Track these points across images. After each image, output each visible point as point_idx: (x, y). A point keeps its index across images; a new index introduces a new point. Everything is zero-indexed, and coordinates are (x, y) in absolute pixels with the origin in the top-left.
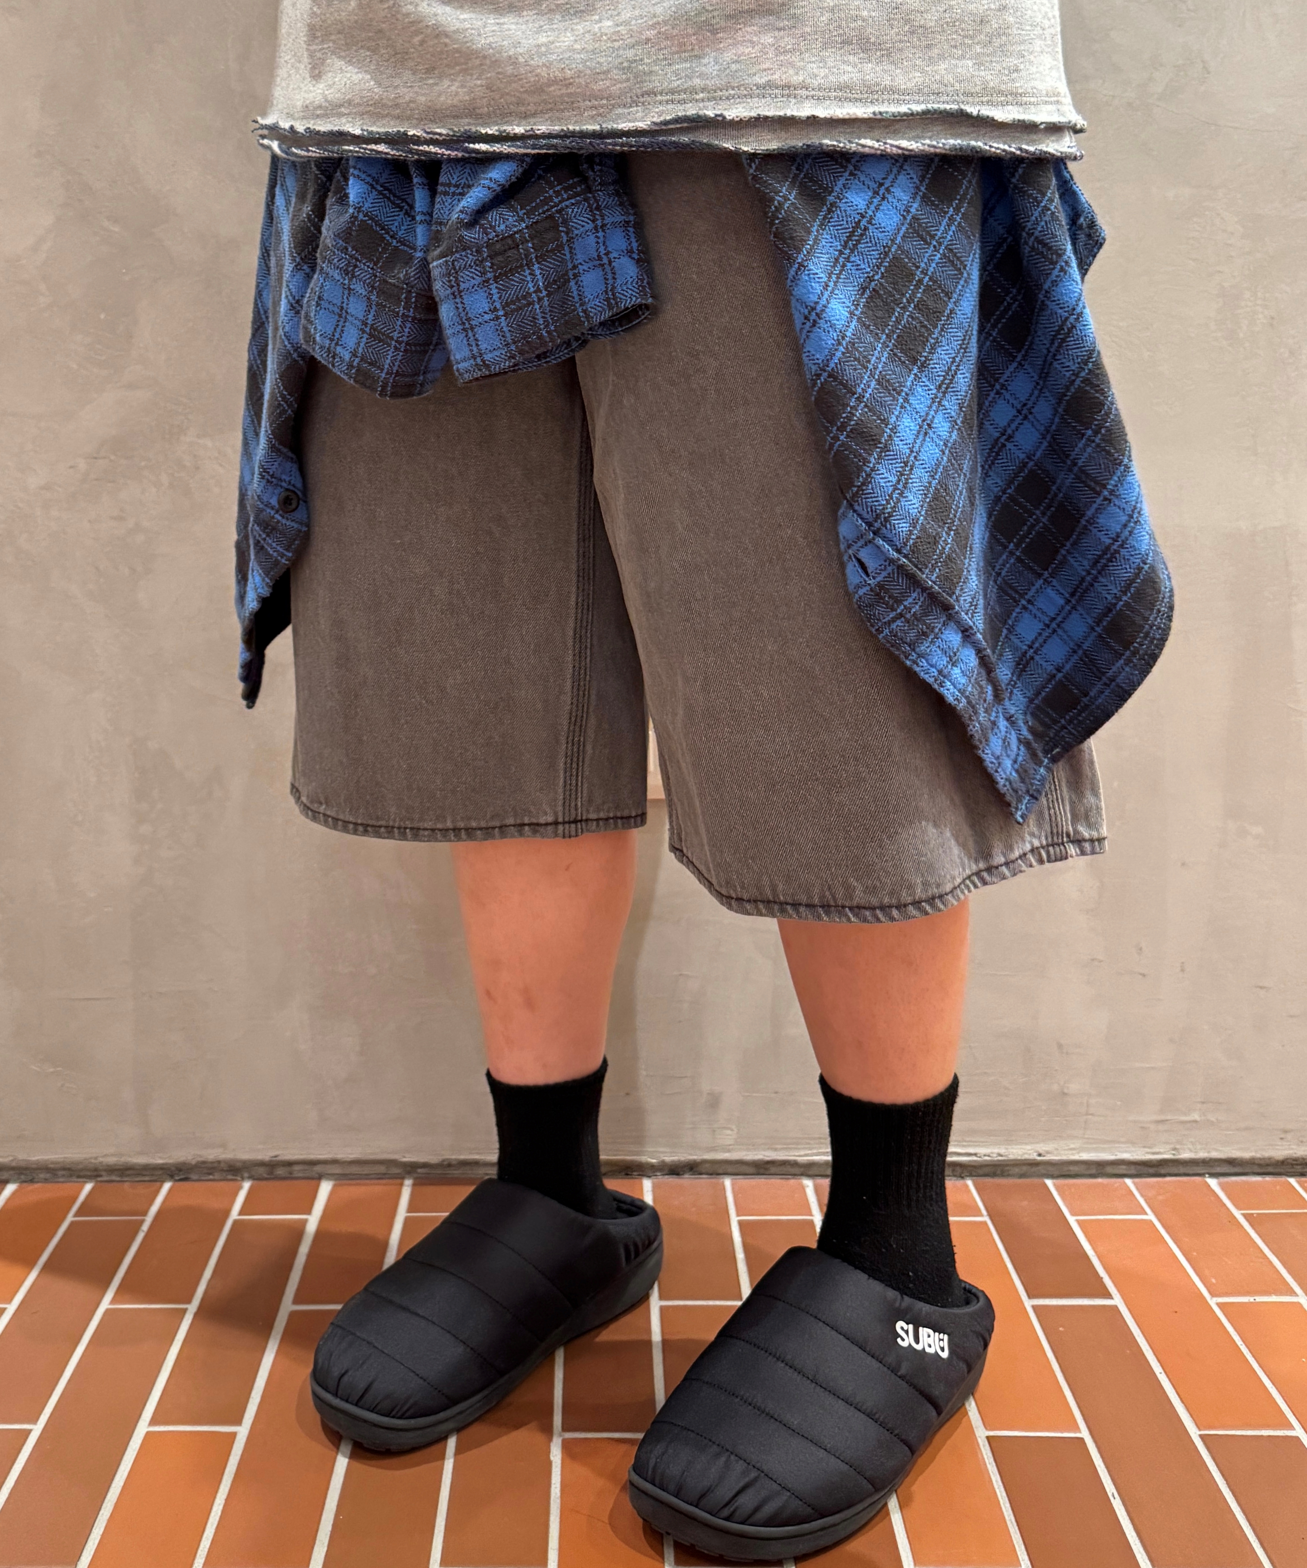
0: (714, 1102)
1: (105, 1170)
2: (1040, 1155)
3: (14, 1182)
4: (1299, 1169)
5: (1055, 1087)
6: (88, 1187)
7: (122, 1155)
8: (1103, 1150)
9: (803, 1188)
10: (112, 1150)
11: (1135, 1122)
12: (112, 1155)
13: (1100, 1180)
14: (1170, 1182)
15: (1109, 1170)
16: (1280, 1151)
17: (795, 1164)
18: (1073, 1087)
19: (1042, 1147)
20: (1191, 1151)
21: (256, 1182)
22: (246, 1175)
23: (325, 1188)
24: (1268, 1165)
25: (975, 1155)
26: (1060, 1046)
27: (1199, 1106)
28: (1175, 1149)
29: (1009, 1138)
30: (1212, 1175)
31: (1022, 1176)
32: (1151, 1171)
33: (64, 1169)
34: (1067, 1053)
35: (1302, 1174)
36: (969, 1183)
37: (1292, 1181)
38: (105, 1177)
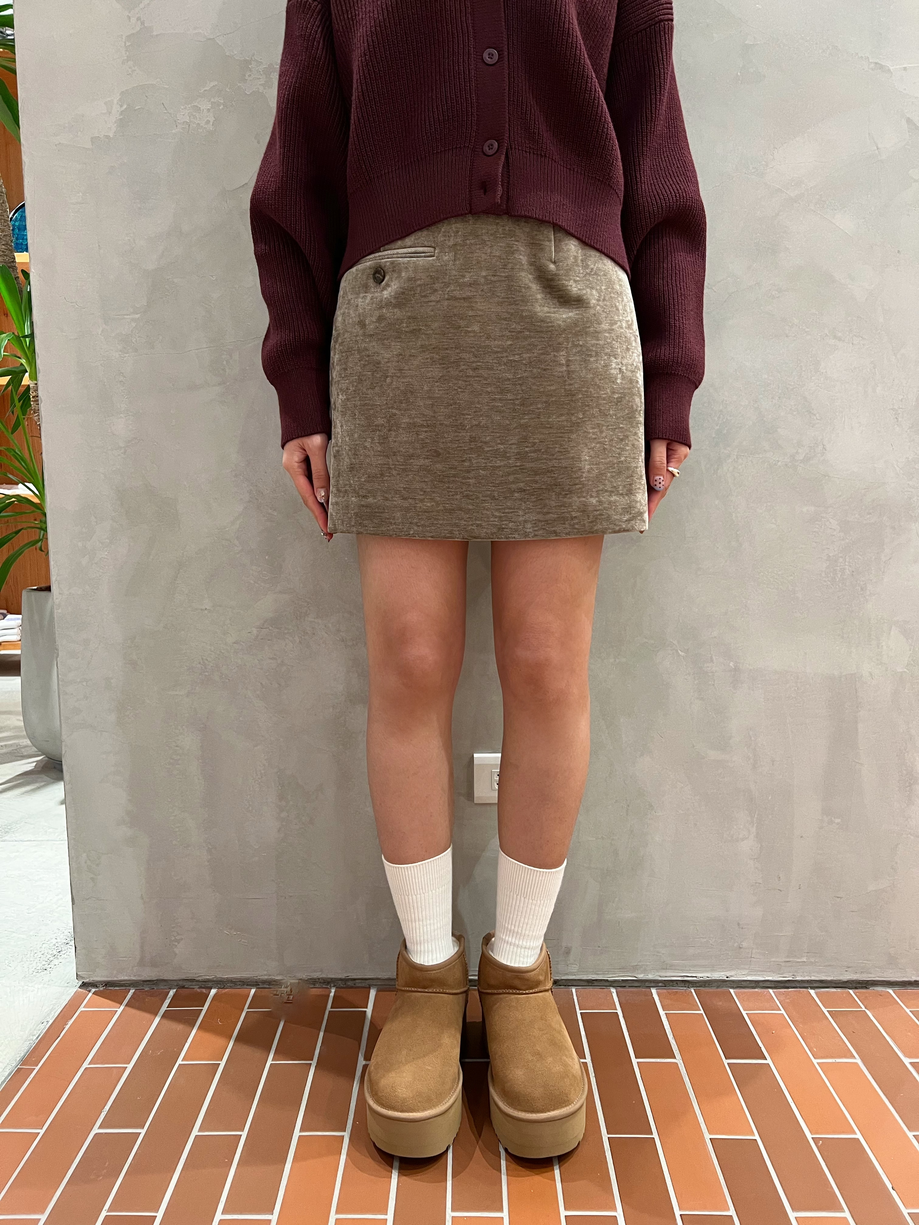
0: (568, 952)
1: (262, 982)
2: (727, 977)
3: (215, 988)
4: (854, 985)
5: (736, 945)
6: (253, 991)
7: (270, 975)
8: (759, 975)
9: (611, 993)
10: (265, 973)
11: (774, 961)
12: (265, 975)
13: (756, 990)
14: (791, 991)
15: (761, 984)
16: (845, 977)
17: (607, 980)
18: (745, 944)
19: (728, 974)
20: (801, 976)
21: (337, 989)
22: (332, 985)
23: (373, 993)
24: (839, 983)
25: (696, 977)
26: (739, 924)
27: (806, 954)
28: (793, 975)
29: (713, 970)
30: (812, 988)
31: (718, 987)
32: (782, 985)
33: (240, 981)
34: (742, 928)
35: (856, 988)
36: (693, 991)
37: (851, 991)
38: (261, 986)
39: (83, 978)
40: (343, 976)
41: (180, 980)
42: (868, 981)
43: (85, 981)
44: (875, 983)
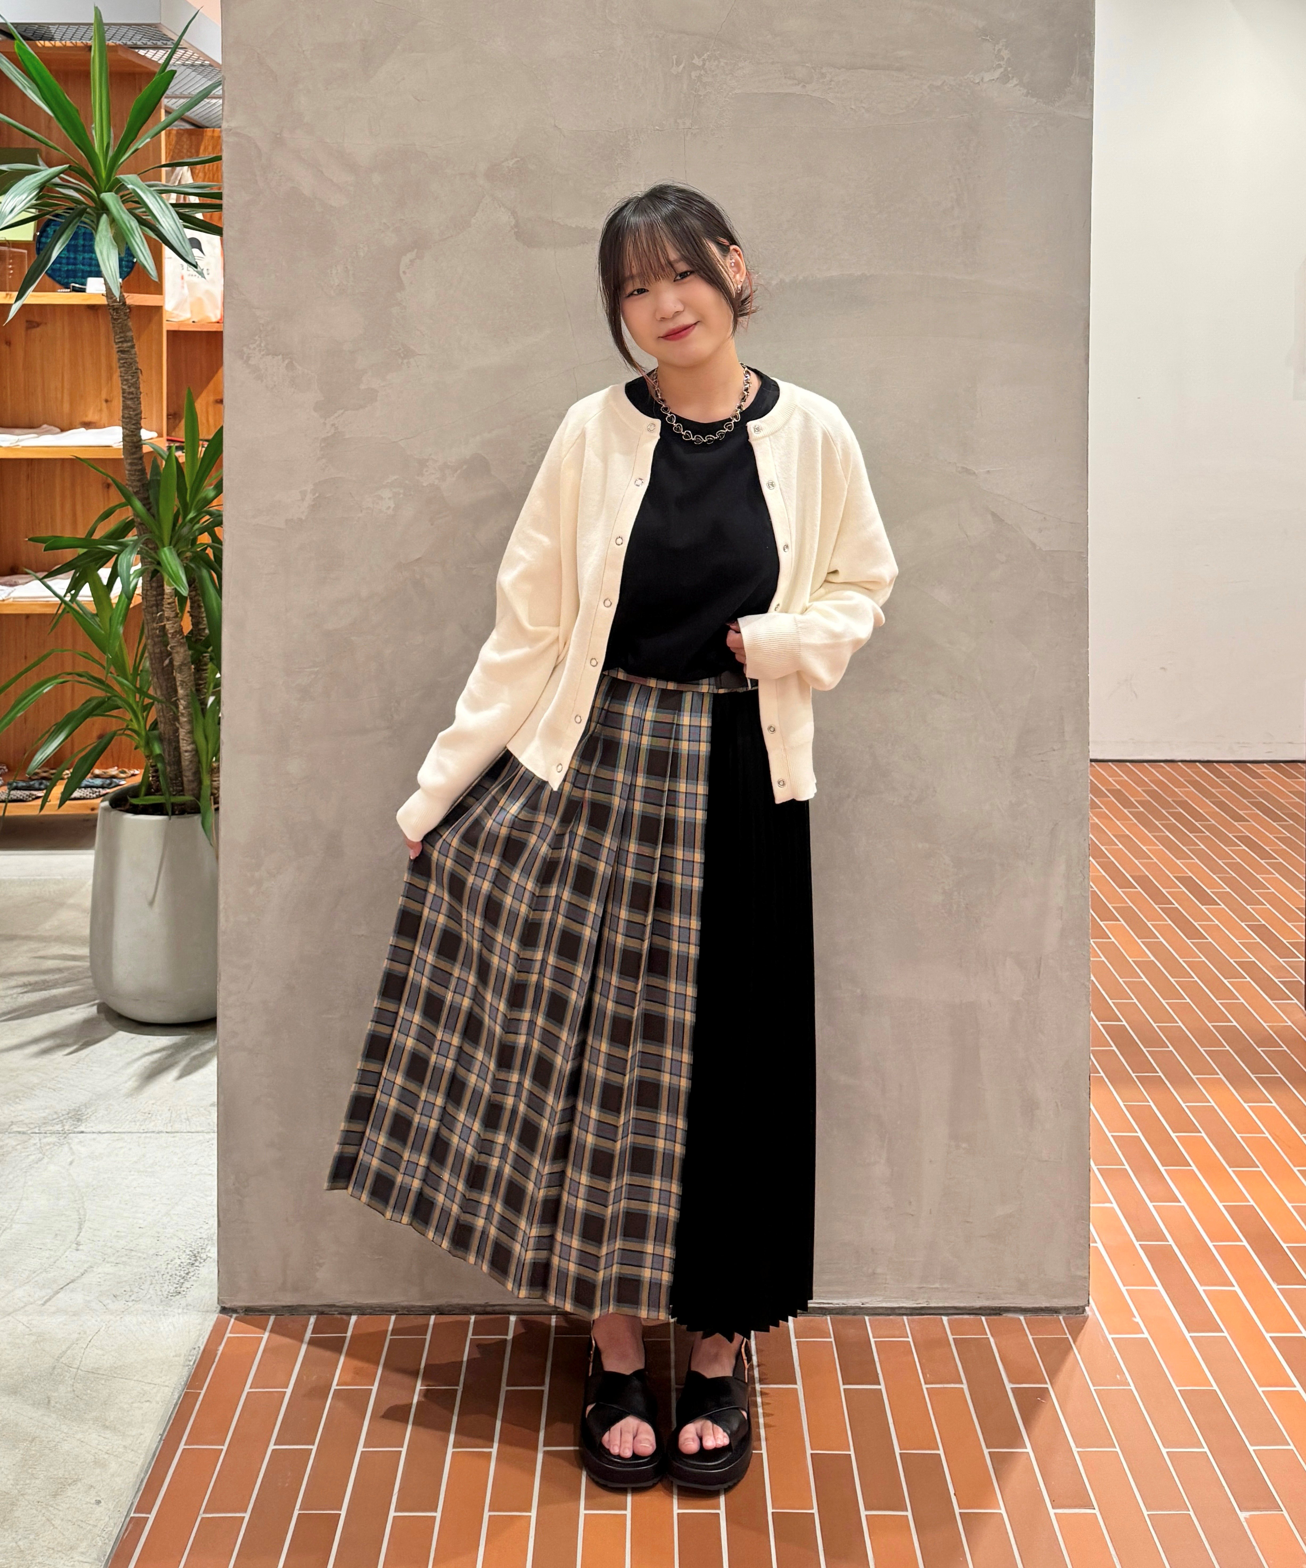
1: (402, 1309)
2: (861, 1304)
3: (357, 1314)
4: (985, 1312)
5: (870, 1271)
6: (393, 1318)
7: (410, 1301)
8: (893, 1302)
11: (908, 1287)
12: (407, 1301)
13: (891, 1317)
14: (924, 1318)
15: (897, 1312)
16: (978, 1304)
18: (879, 1270)
19: (863, 1300)
20: (935, 1302)
21: (478, 1315)
22: (472, 1312)
23: (513, 1318)
24: (970, 1310)
26: (872, 1250)
27: (939, 1280)
28: (927, 1302)
29: (848, 1295)
30: (943, 1315)
31: (854, 1314)
32: (914, 1312)
33: (382, 1308)
34: (876, 1254)
35: (990, 1315)
36: (829, 1318)
37: (983, 1318)
38: (400, 1313)
39: (224, 1303)
40: (482, 1302)
41: (321, 1306)
42: (1000, 1307)
43: (226, 1306)
44: (1008, 1310)
